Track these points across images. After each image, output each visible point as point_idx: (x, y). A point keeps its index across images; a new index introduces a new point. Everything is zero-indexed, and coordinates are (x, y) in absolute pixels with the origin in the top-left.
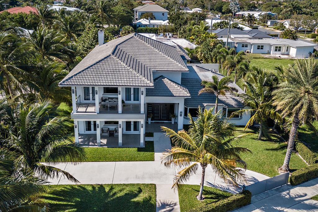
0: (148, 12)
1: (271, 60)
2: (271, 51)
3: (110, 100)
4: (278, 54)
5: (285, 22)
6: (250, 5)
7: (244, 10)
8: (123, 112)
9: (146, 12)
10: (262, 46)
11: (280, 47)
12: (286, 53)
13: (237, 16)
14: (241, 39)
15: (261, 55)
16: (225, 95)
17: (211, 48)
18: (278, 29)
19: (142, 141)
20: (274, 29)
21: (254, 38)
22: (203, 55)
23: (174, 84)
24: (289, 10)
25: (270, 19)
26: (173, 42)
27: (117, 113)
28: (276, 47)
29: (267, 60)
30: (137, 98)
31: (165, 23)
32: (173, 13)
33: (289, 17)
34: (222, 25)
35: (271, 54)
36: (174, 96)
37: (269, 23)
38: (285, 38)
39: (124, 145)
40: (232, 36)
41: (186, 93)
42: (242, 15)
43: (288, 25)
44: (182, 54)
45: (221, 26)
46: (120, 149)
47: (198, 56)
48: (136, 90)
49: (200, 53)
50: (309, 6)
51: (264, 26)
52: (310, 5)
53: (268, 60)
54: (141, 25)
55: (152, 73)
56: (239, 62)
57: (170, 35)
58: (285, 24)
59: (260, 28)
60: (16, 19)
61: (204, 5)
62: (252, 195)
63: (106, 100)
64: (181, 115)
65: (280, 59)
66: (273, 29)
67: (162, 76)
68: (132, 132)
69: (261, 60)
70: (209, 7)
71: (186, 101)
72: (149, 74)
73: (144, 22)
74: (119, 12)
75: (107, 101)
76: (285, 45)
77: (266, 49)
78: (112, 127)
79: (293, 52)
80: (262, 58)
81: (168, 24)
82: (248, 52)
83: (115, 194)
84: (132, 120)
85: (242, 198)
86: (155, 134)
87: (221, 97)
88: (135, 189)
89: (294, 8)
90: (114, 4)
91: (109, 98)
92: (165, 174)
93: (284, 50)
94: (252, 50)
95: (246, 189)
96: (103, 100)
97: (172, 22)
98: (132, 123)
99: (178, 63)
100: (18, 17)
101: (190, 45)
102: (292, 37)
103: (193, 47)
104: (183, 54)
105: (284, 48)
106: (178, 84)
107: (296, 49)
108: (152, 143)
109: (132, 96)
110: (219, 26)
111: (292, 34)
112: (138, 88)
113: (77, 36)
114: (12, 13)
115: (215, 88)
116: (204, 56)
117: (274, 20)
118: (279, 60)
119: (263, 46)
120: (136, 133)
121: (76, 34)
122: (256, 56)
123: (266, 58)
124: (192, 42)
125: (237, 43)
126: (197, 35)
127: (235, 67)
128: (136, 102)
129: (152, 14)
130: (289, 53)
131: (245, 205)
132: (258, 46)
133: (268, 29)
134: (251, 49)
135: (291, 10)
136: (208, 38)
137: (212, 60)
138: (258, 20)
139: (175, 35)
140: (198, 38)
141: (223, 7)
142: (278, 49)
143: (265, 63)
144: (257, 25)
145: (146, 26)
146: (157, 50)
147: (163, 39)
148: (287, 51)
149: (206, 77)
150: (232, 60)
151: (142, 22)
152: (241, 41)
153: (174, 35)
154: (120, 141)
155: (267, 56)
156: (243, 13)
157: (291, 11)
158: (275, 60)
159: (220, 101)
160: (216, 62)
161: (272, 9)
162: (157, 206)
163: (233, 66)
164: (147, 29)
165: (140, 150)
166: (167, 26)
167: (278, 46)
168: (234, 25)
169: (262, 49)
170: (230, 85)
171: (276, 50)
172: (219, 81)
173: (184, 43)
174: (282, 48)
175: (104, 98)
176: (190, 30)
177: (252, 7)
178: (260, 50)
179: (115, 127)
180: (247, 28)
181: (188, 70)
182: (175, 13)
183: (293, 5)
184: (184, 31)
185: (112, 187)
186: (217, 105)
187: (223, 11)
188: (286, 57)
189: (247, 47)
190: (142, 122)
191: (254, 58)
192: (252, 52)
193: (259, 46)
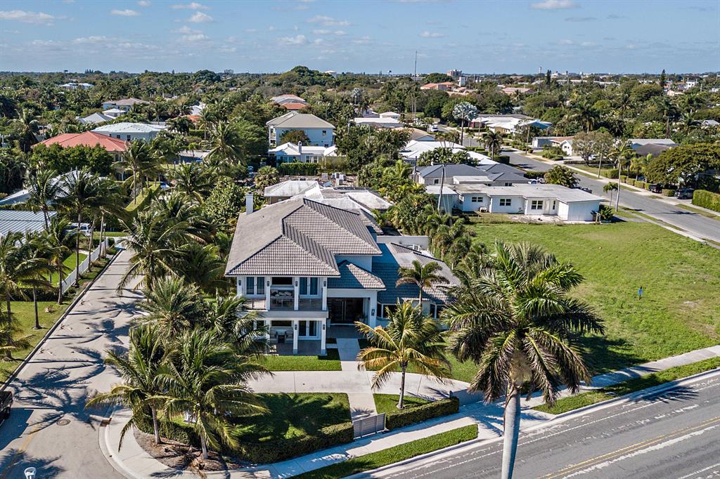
0: (295, 128)
1: (522, 226)
2: (524, 209)
3: (280, 293)
4: (536, 215)
5: (565, 142)
6: (500, 101)
7: (486, 113)
8: (300, 309)
9: (292, 129)
10: (507, 200)
11: (540, 202)
12: (552, 211)
13: (472, 125)
14: (472, 185)
15: (507, 216)
16: (430, 286)
17: (414, 210)
18: (551, 157)
19: (323, 347)
20: (544, 156)
21: (497, 183)
22: (401, 220)
23: (363, 272)
24: (576, 118)
25: (538, 136)
26: (351, 198)
27: (293, 309)
28: (534, 202)
29: (515, 226)
30: (314, 291)
31: (330, 151)
32: (344, 130)
33: (576, 131)
34: (437, 156)
35: (526, 213)
36: (363, 288)
37: (535, 143)
38: (553, 183)
39: (300, 352)
40: (456, 180)
41: (378, 284)
42: (483, 125)
43: (571, 148)
44: (369, 224)
45: (435, 159)
46: (296, 357)
47: (394, 223)
48: (315, 281)
49: (396, 217)
50: (623, 103)
51: (524, 150)
52: (625, 101)
53: (518, 225)
54: (284, 157)
55: (334, 258)
56: (458, 235)
57: (341, 177)
58: (566, 147)
59: (517, 155)
60: (73, 157)
61: (403, 104)
62: (460, 404)
63: (275, 293)
64: (373, 314)
65: (539, 224)
66: (541, 157)
67: (346, 260)
68: (308, 337)
69: (504, 226)
70: (415, 105)
71: (380, 295)
72: (331, 260)
73: (290, 149)
74: (245, 136)
75: (277, 295)
76: (549, 199)
77: (515, 206)
78: (281, 330)
79: (563, 210)
80: (508, 223)
81: (335, 155)
82: (482, 211)
83: (301, 401)
84: (308, 319)
85: (448, 403)
86: (337, 340)
87: (426, 289)
88: (324, 398)
89: (584, 114)
90: (223, 107)
91: (279, 291)
92: (357, 384)
93: (547, 206)
94: (491, 206)
95: (454, 395)
96: (273, 294)
97: (344, 152)
98: (308, 325)
99: (367, 244)
100: (78, 153)
101: (380, 202)
102: (565, 181)
103: (384, 206)
104: (371, 224)
105: (548, 203)
106: (368, 272)
107: (568, 206)
108: (336, 350)
109: (309, 288)
110: (432, 159)
111: (565, 175)
112: (317, 278)
113: (202, 196)
114: (65, 146)
115: (418, 277)
116: (404, 223)
117: (544, 138)
118: (538, 226)
119: (510, 200)
120: (313, 338)
121: (201, 192)
122: (496, 219)
123: (514, 223)
124: (382, 197)
125: (463, 195)
126: (391, 186)
127: (452, 243)
128: (314, 296)
129: (303, 132)
130: (557, 211)
131: (452, 413)
132: (501, 200)
133: (532, 156)
134: (489, 205)
135: (579, 116)
136: (411, 191)
137: (416, 230)
138: (514, 135)
139: (350, 175)
140: (393, 191)
141: (442, 107)
142: (537, 205)
143: (512, 231)
144: (510, 148)
145: (294, 158)
146: (326, 218)
147: (333, 192)
148: (554, 208)
149: (406, 261)
150: (446, 233)
151: (286, 151)
152: (470, 190)
153: (347, 175)
154: (295, 347)
155: (517, 218)
156: (484, 119)
157: (578, 119)
158: (530, 226)
159: (425, 295)
160: (423, 233)
161: (545, 111)
162: (352, 412)
163: (448, 242)
164: (297, 166)
165: (321, 358)
166: (333, 158)
167: (537, 200)
168: (461, 157)
169: (508, 204)
170: (438, 273)
171: (534, 207)
172: (423, 267)
173: (370, 200)
174: (544, 203)
175: (273, 292)
176: (379, 175)
177: (504, 106)
178: (505, 208)
179: (285, 330)
180: (485, 160)
181: (381, 252)
182: (347, 130)
183: (582, 108)
184: (367, 173)
185: (296, 396)
186: (422, 300)
187: (443, 115)
188: (549, 219)
189: (481, 201)
190: (324, 321)
191: (492, 223)
192: (490, 211)
193: (503, 200)
